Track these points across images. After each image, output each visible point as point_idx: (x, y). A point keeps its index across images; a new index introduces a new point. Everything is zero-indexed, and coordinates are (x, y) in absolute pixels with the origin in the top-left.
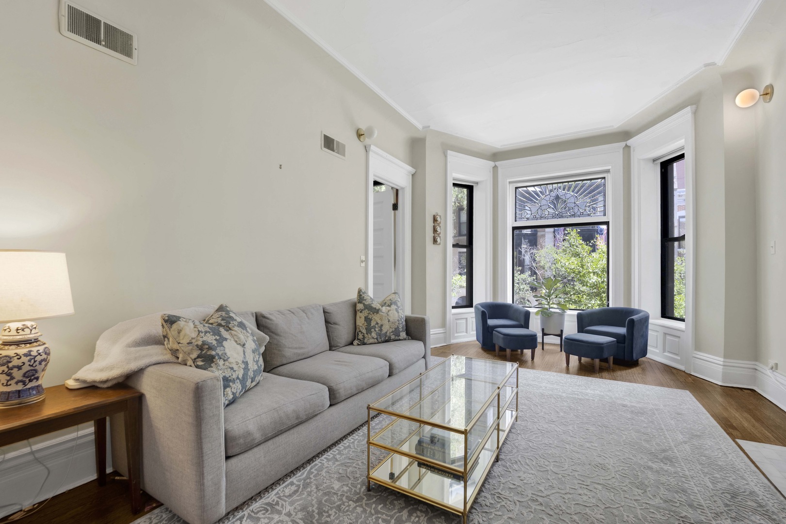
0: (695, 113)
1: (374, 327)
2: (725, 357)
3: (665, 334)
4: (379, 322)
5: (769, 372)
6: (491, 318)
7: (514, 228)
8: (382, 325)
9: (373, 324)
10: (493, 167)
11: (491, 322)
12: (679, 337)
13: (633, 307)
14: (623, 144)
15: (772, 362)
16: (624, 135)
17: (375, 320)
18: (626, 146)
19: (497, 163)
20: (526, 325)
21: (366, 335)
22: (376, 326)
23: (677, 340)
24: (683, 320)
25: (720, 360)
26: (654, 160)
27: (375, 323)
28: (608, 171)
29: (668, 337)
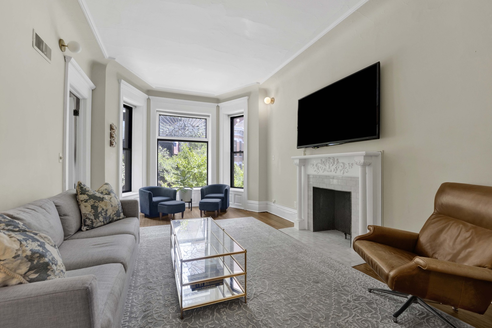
0: (248, 100)
1: (101, 213)
2: (259, 201)
3: (235, 195)
4: (104, 208)
5: (273, 204)
6: (155, 196)
7: (158, 140)
8: (107, 210)
9: (99, 210)
10: (147, 99)
11: (155, 199)
12: (241, 195)
13: (220, 184)
14: (216, 104)
15: (273, 200)
16: (217, 100)
17: (101, 207)
18: (218, 106)
19: (150, 97)
20: (174, 199)
21: (94, 220)
22: (103, 211)
23: (240, 196)
24: (243, 188)
25: (257, 202)
26: (229, 115)
27: (101, 209)
28: (209, 116)
29: (236, 196)
